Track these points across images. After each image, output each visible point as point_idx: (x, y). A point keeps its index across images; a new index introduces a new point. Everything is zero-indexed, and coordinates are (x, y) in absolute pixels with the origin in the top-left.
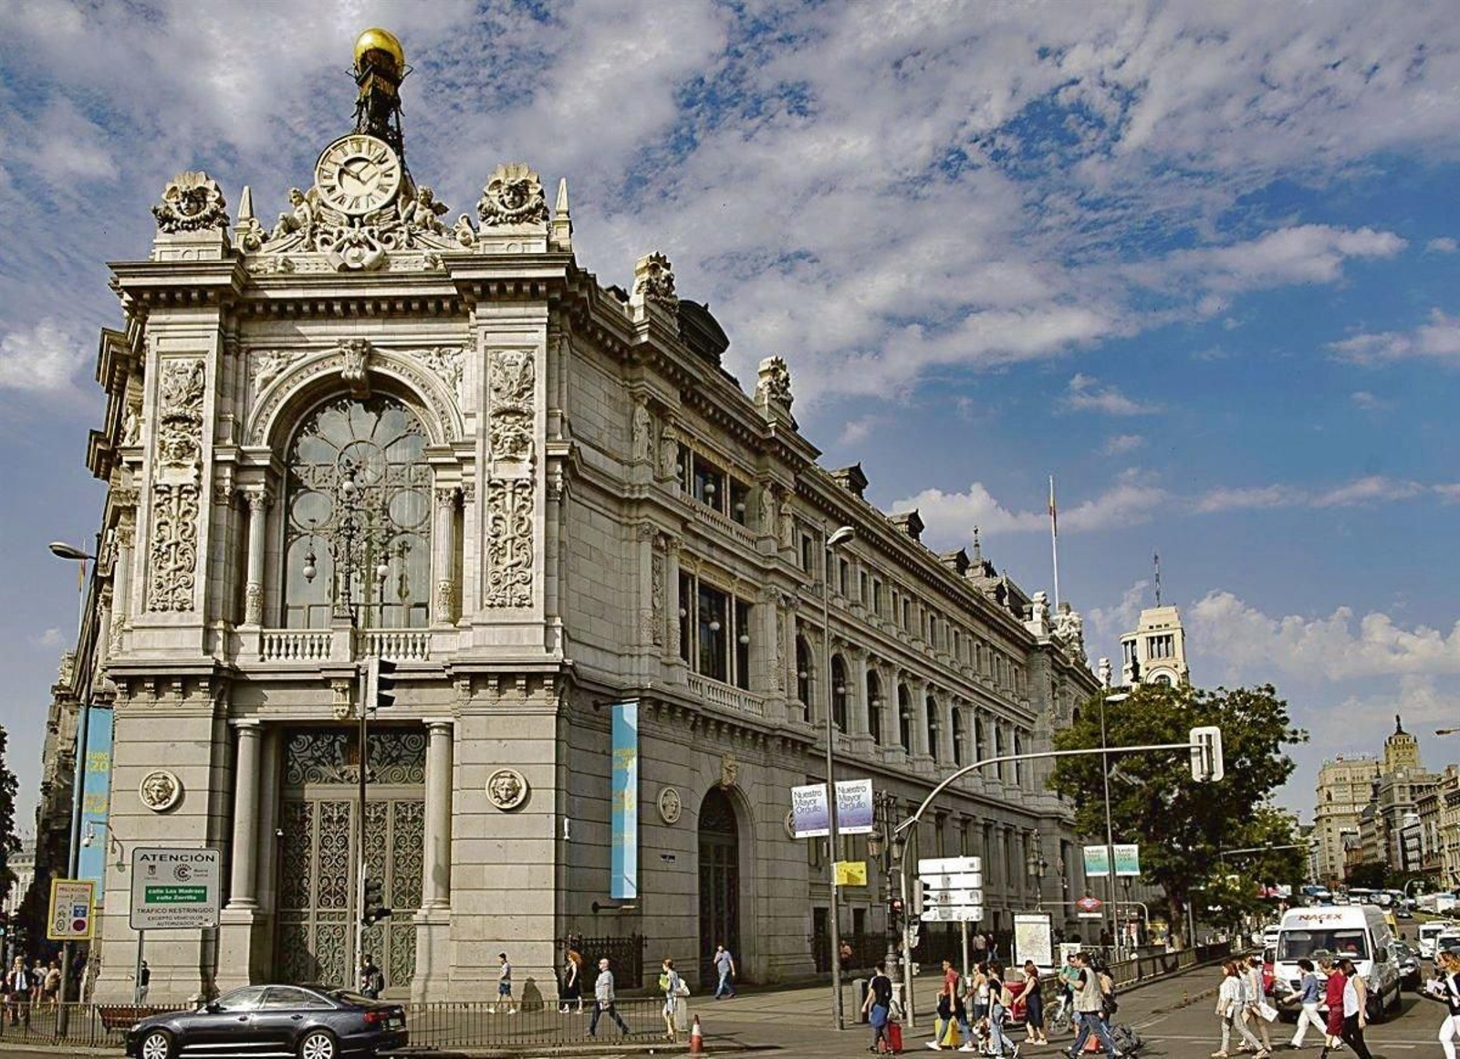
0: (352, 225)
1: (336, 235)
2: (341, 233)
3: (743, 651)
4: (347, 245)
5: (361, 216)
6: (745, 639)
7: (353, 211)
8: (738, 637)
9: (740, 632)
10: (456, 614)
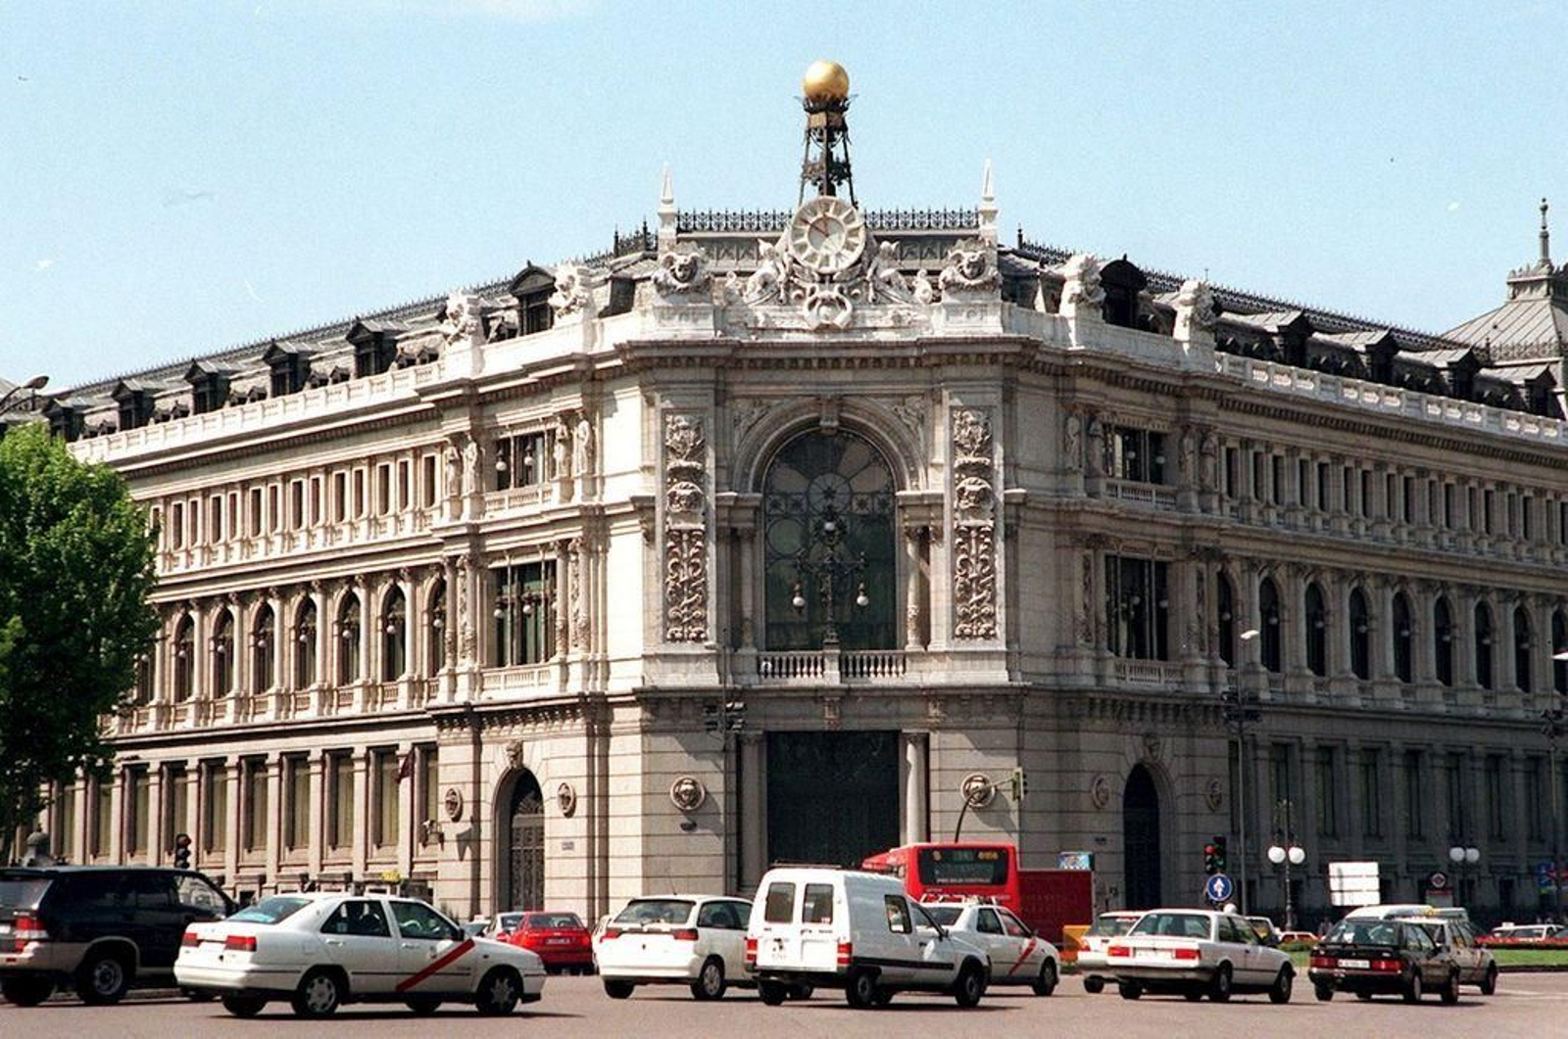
0: (822, 282)
1: (808, 292)
2: (813, 292)
3: (1163, 615)
4: (819, 303)
5: (831, 275)
6: (1164, 604)
7: (825, 270)
8: (1158, 601)
9: (1159, 598)
10: (925, 640)
